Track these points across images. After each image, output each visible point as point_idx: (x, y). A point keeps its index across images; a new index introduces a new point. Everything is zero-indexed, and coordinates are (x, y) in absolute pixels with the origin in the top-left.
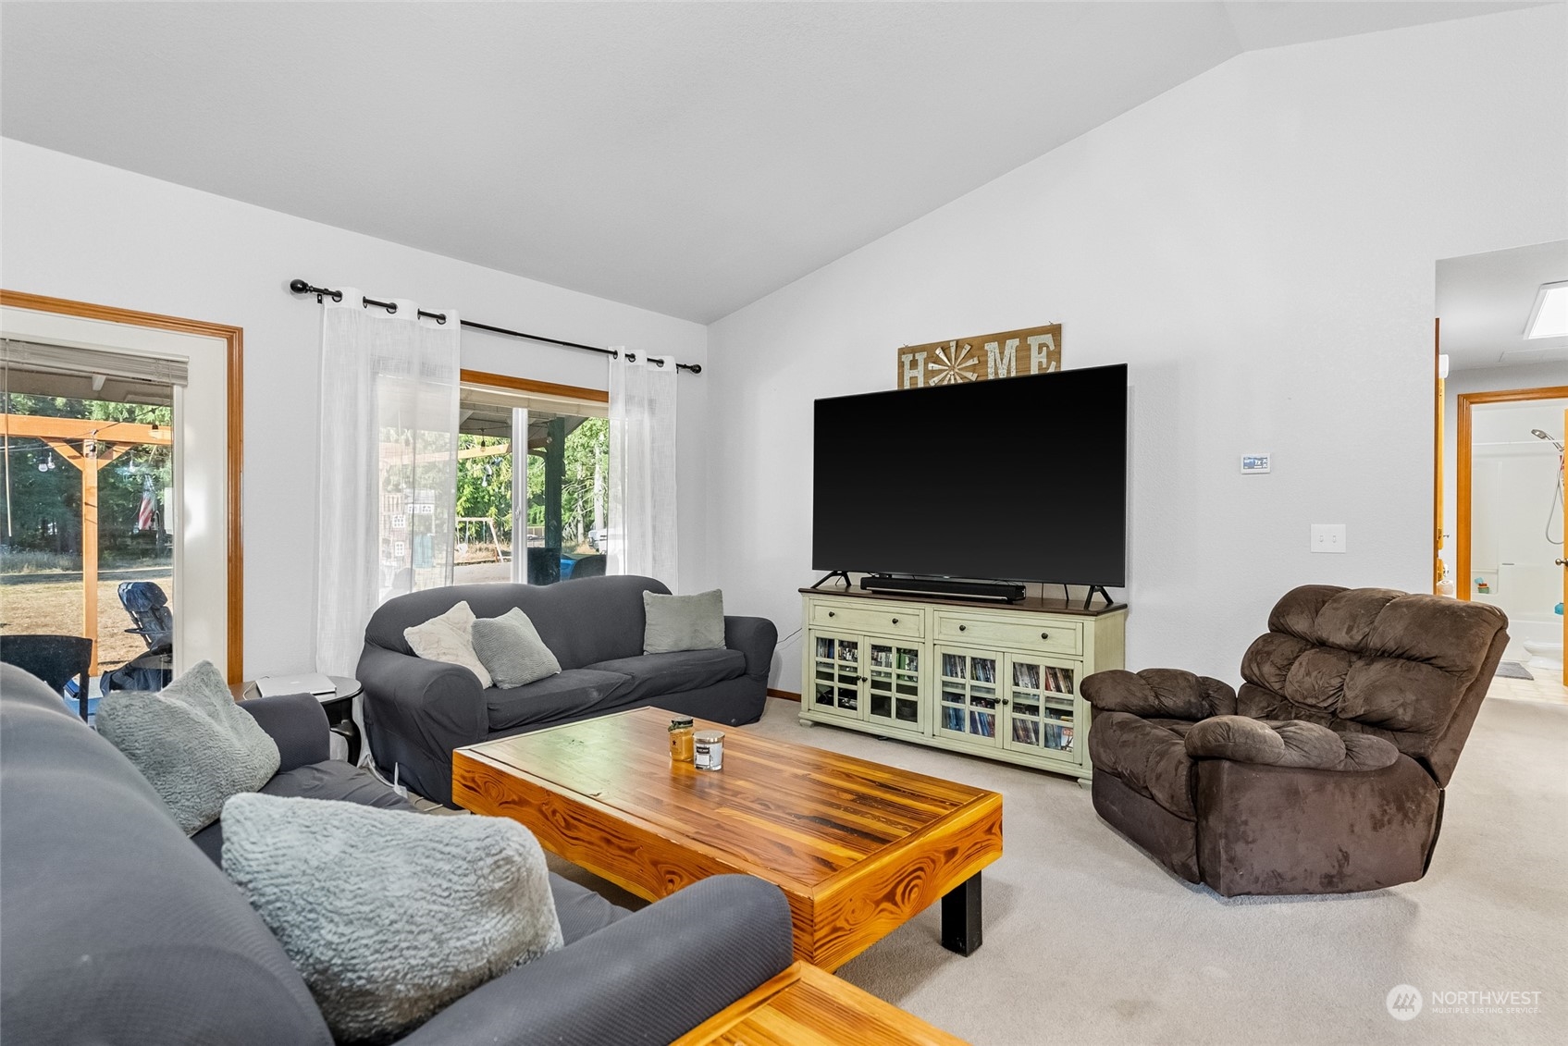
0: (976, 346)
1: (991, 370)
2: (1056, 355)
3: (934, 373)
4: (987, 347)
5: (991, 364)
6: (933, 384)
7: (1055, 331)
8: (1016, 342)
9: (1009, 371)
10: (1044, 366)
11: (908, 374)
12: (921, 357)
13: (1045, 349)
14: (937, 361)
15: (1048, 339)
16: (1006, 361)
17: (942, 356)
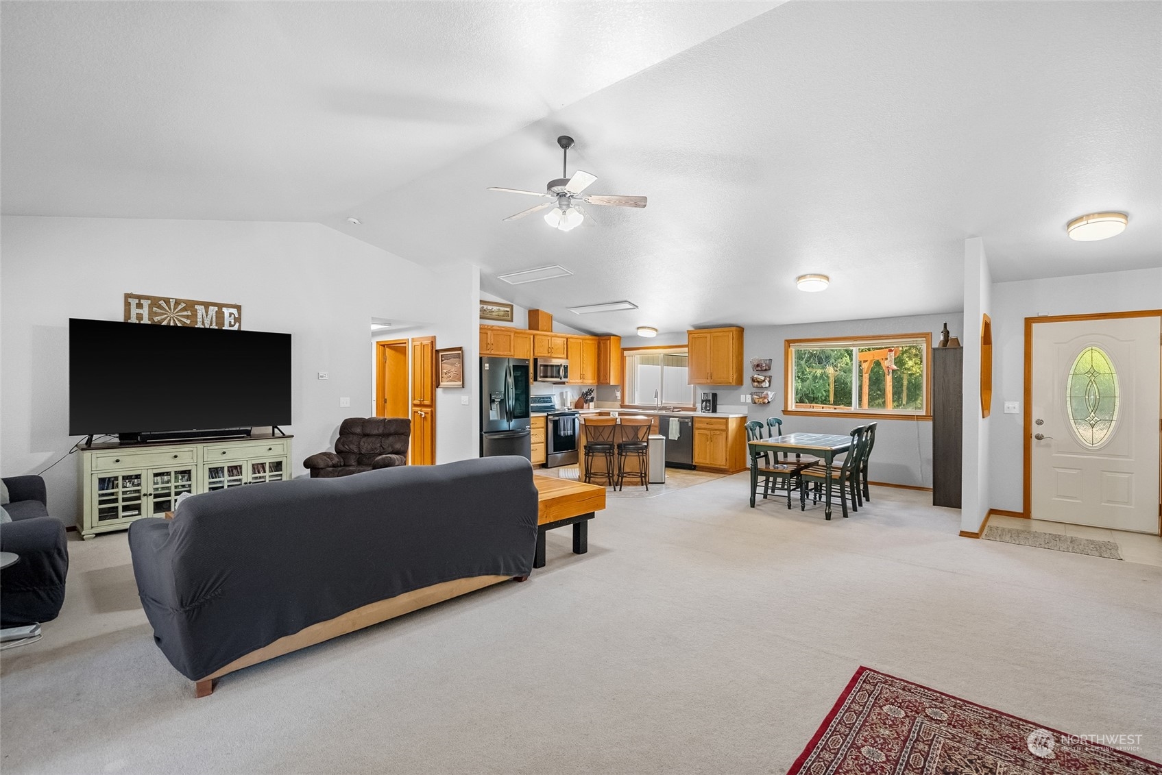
0: (190, 305)
1: (200, 319)
2: (238, 320)
3: (157, 314)
4: (197, 307)
5: (199, 316)
6: (156, 321)
7: (239, 308)
8: (216, 309)
9: (211, 324)
10: (233, 323)
11: (134, 311)
12: (146, 303)
13: (233, 315)
14: (160, 307)
15: (234, 311)
16: (209, 316)
17: (164, 305)
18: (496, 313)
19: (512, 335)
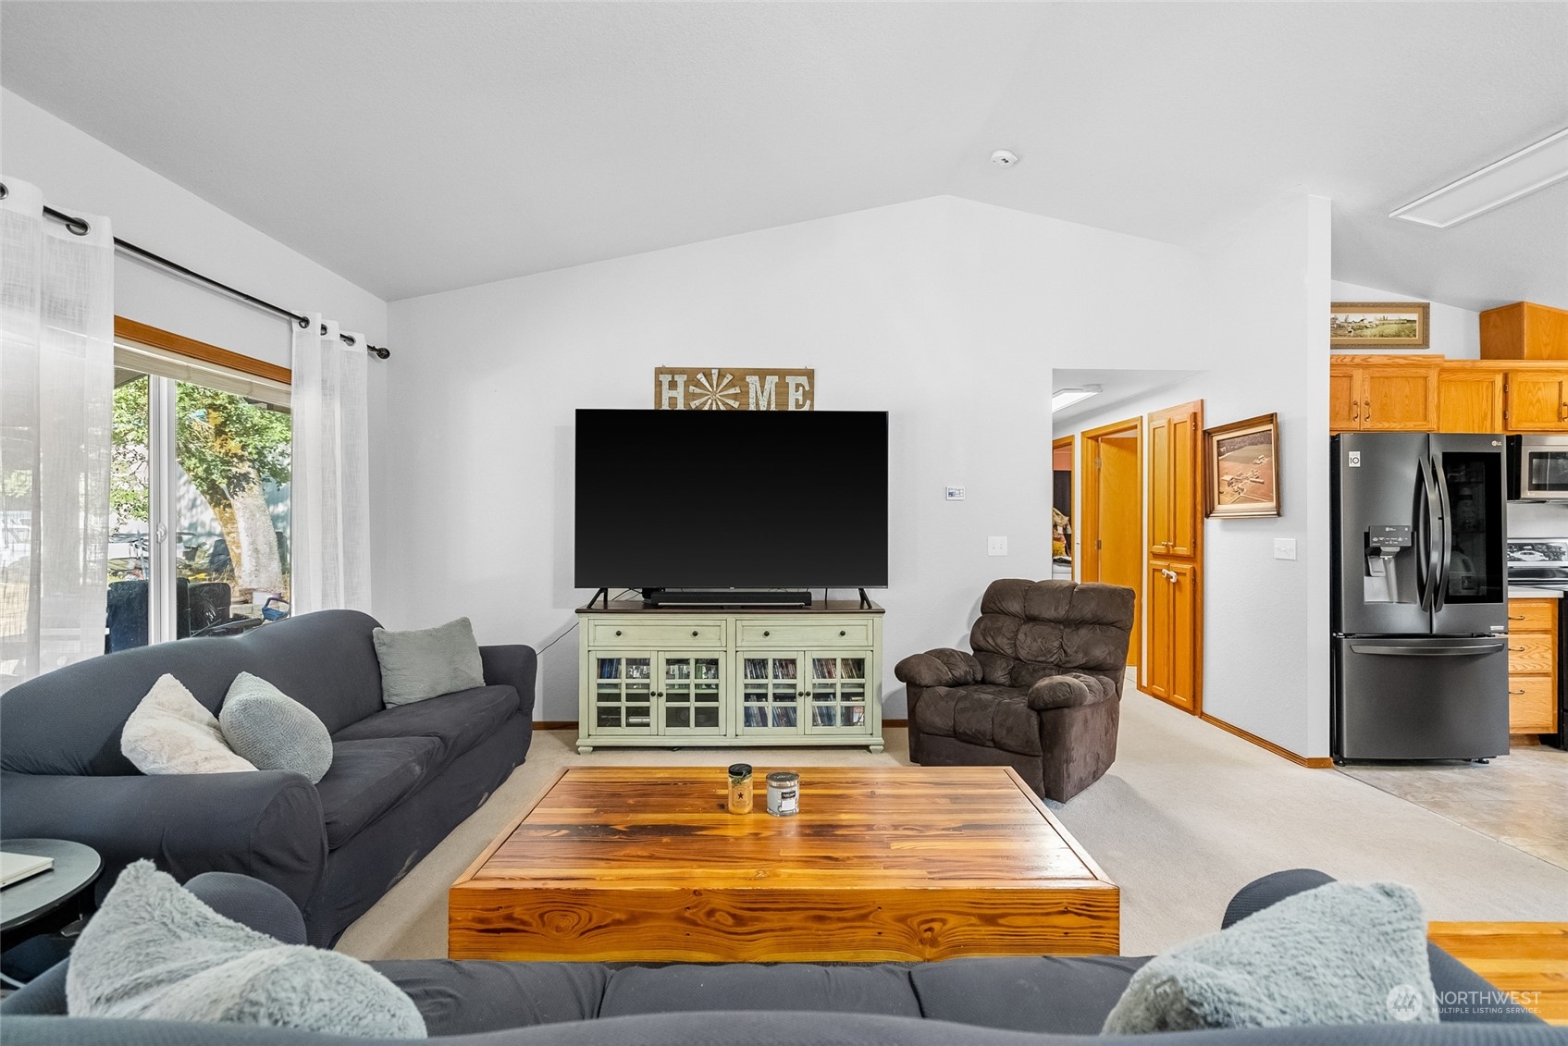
0: (739, 377)
1: (752, 401)
2: (809, 395)
3: (695, 396)
4: (748, 379)
5: (752, 394)
6: (693, 407)
7: (810, 374)
8: (776, 379)
9: (769, 404)
10: (801, 403)
11: (666, 394)
12: (681, 379)
13: (801, 388)
14: (698, 384)
15: (803, 380)
16: (766, 394)
17: (703, 380)
18: (1374, 331)
19: (1433, 377)
